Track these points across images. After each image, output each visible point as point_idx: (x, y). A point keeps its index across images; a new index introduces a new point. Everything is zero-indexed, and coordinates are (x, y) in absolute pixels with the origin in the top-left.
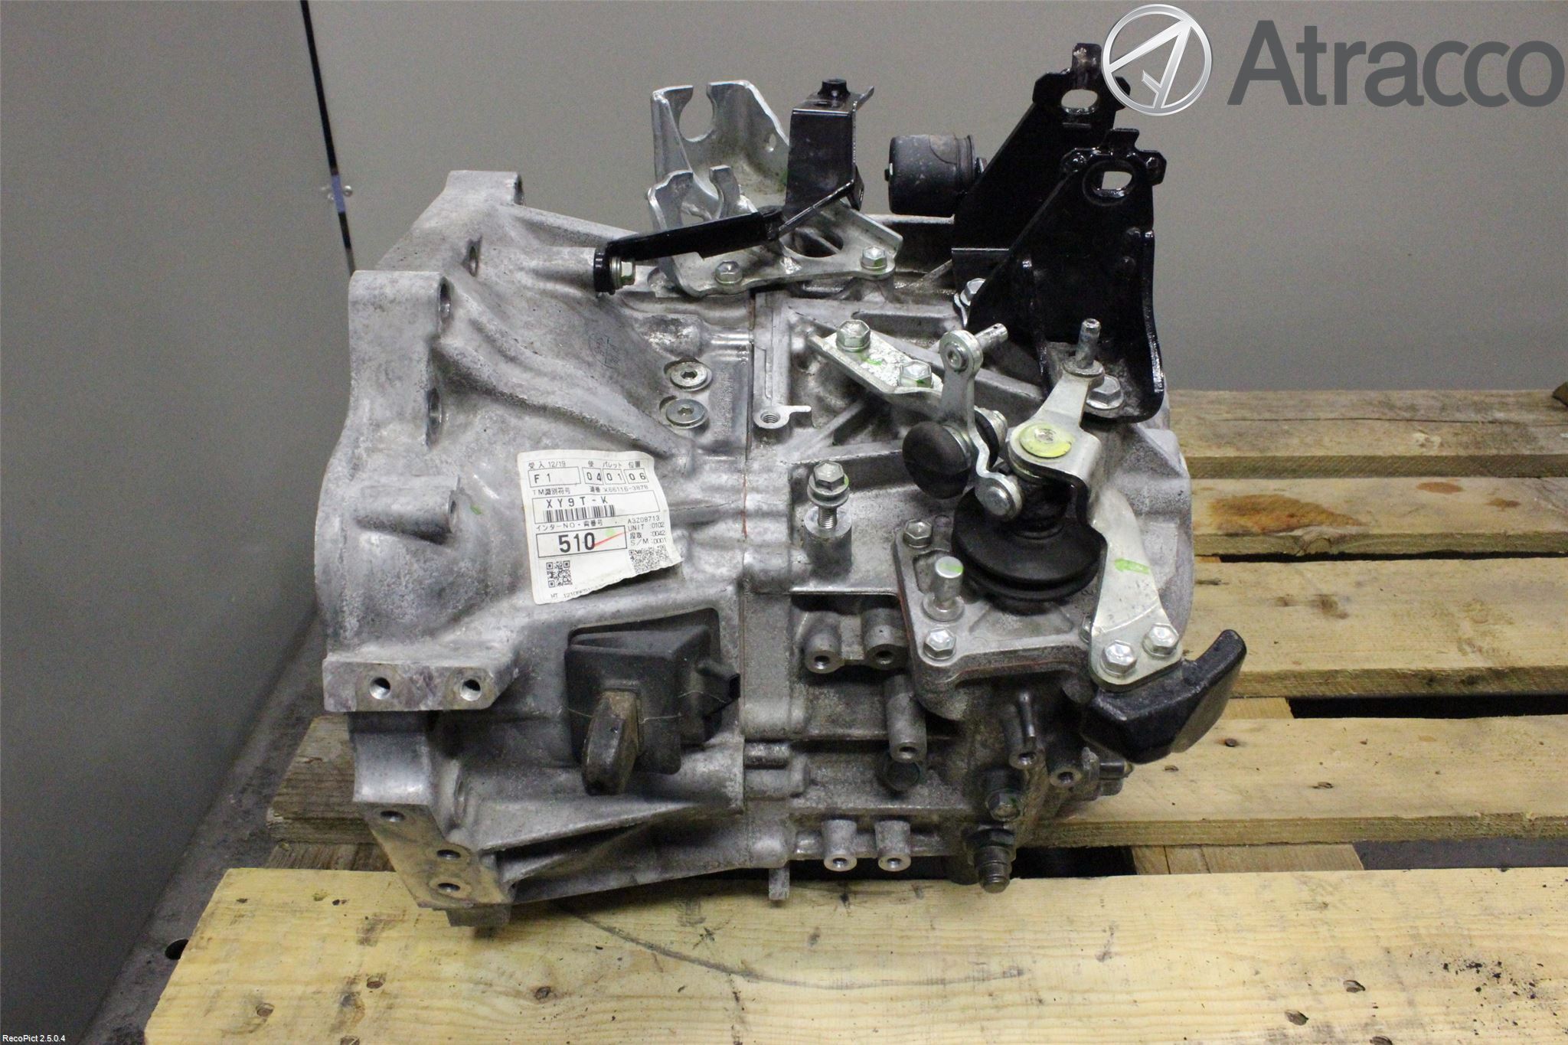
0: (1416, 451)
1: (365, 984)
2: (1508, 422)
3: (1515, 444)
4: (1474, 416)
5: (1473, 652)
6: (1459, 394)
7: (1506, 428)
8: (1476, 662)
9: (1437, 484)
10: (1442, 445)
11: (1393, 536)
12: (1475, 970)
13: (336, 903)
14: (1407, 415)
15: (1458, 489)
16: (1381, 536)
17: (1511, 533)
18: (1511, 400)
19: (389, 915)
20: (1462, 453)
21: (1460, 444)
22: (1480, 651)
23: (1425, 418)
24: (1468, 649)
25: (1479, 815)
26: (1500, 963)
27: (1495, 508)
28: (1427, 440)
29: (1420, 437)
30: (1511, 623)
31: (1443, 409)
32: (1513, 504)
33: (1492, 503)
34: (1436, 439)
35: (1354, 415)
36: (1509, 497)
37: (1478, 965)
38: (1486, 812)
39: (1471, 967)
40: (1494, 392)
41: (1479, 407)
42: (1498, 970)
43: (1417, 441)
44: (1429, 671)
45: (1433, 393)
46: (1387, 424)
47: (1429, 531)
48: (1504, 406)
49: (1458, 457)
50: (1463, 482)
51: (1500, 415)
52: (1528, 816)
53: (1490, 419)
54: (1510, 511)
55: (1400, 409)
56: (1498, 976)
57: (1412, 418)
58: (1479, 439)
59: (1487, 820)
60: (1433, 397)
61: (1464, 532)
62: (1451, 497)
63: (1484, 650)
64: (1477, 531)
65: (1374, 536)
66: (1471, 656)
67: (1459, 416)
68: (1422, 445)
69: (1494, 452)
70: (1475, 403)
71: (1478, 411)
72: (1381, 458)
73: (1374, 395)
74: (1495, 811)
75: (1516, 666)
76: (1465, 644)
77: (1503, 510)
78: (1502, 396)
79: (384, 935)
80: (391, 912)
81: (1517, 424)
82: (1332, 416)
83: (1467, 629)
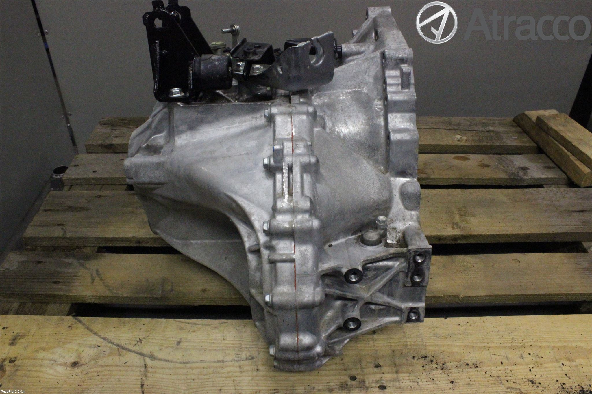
0: (456, 143)
1: (9, 361)
2: (493, 131)
3: (494, 141)
4: (481, 128)
5: (457, 228)
6: (477, 119)
7: (492, 134)
8: (457, 232)
9: (461, 157)
10: (466, 140)
11: (439, 178)
12: (424, 359)
13: (4, 328)
14: (456, 127)
15: (468, 159)
16: (434, 179)
17: (484, 178)
18: (497, 122)
19: (23, 333)
20: (473, 144)
21: (473, 140)
22: (460, 228)
23: (462, 129)
24: (455, 226)
25: (442, 295)
26: (434, 356)
27: (480, 167)
28: (461, 138)
29: (458, 137)
30: (474, 216)
31: (470, 125)
32: (488, 166)
33: (479, 166)
34: (465, 138)
35: (436, 127)
36: (486, 162)
37: (426, 357)
38: (446, 295)
39: (423, 357)
40: (492, 118)
41: (484, 125)
42: (432, 359)
43: (457, 138)
44: (438, 236)
45: (469, 118)
46: (447, 131)
47: (452, 177)
48: (494, 125)
49: (472, 146)
50: (471, 156)
51: (491, 128)
52: (461, 296)
53: (487, 130)
54: (486, 168)
55: (454, 125)
56: (432, 361)
57: (458, 129)
58: (481, 138)
59: (446, 298)
60: (468, 120)
61: (466, 177)
62: (464, 163)
63: (461, 227)
64: (471, 177)
65: (431, 179)
66: (456, 230)
67: (476, 128)
68: (459, 141)
69: (486, 144)
70: (483, 123)
71: (483, 126)
72: (442, 146)
73: (445, 119)
74: (449, 294)
75: (472, 234)
76: (455, 225)
77: (483, 168)
78: (494, 120)
79: (20, 341)
80: (24, 332)
81: (497, 132)
82: (426, 127)
83: (457, 218)
